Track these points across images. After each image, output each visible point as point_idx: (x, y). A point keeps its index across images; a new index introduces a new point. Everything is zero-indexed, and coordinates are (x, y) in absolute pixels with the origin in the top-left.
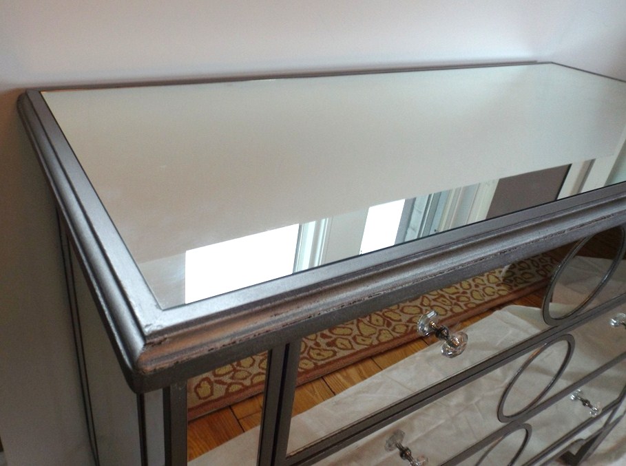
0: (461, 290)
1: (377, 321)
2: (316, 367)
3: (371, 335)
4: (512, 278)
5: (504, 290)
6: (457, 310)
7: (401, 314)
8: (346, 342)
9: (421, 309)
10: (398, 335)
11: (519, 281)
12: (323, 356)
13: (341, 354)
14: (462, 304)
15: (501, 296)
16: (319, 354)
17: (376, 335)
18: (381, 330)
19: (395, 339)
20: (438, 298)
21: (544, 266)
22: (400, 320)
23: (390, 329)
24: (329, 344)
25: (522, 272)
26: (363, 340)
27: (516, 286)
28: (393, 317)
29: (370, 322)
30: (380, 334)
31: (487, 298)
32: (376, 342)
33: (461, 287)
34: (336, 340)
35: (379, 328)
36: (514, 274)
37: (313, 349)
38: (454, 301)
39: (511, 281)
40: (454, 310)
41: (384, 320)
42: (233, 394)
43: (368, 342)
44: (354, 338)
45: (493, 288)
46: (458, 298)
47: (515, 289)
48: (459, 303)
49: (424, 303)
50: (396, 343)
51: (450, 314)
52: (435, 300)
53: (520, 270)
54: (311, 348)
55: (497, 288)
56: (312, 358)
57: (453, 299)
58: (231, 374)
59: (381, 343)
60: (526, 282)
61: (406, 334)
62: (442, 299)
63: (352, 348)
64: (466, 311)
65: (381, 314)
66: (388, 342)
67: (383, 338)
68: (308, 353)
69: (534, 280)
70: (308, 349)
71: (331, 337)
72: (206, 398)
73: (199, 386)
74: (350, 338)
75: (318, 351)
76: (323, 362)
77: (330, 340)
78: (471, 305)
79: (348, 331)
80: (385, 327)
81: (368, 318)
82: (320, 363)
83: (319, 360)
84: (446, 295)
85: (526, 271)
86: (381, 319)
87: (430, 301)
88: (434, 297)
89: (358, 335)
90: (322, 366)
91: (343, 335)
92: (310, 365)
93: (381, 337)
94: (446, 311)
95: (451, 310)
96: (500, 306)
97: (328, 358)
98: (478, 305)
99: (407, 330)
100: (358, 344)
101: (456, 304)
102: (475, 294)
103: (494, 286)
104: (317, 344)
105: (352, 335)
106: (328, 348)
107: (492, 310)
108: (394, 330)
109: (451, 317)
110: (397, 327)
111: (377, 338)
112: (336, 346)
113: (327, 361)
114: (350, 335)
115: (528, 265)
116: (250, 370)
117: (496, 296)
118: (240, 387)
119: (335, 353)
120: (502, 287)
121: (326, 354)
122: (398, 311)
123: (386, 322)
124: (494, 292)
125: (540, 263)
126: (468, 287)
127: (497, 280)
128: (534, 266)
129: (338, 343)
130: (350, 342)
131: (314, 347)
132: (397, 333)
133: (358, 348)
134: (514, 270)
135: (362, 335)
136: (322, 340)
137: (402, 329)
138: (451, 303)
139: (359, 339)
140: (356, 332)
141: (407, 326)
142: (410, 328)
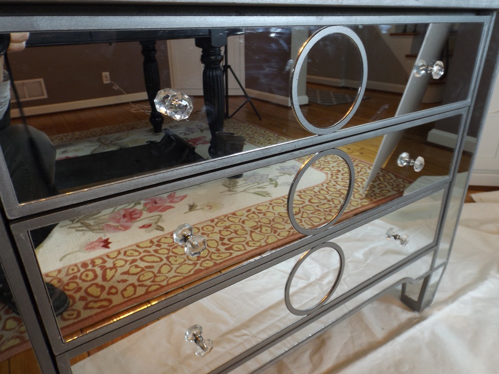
0: (333, 205)
1: (266, 230)
2: (215, 264)
3: (261, 240)
4: (372, 194)
5: (366, 202)
6: (329, 218)
7: (285, 224)
8: (241, 247)
9: (301, 220)
10: (282, 238)
11: (378, 195)
12: (221, 257)
13: (235, 254)
15: (363, 206)
16: (219, 256)
17: (265, 240)
18: (268, 236)
19: (279, 240)
20: (315, 212)
21: (397, 185)
22: (284, 229)
23: (276, 235)
24: (227, 249)
25: (380, 190)
26: (254, 243)
27: (375, 198)
28: (278, 227)
29: (261, 232)
30: (268, 238)
32: (264, 244)
33: (333, 203)
34: (233, 245)
35: (267, 235)
36: (374, 191)
37: (214, 253)
38: (327, 213)
39: (372, 196)
40: (327, 218)
41: (272, 229)
42: (151, 292)
43: (258, 244)
44: (247, 243)
45: (357, 201)
46: (330, 211)
47: (374, 200)
48: (331, 214)
49: (304, 216)
50: (280, 243)
51: (323, 221)
52: (313, 213)
53: (379, 188)
54: (213, 253)
55: (360, 201)
56: (213, 259)
57: (327, 211)
58: (152, 279)
59: (267, 244)
60: (383, 196)
61: (288, 236)
62: (318, 212)
63: (245, 249)
65: (269, 225)
66: (274, 243)
67: (270, 241)
68: (210, 257)
70: (210, 254)
71: (229, 244)
72: (129, 297)
73: (125, 289)
74: (244, 243)
75: (218, 254)
76: (221, 261)
77: (228, 246)
79: (244, 239)
80: (272, 234)
81: (259, 230)
82: (218, 262)
83: (218, 260)
84: (322, 210)
85: (384, 189)
86: (269, 229)
87: (308, 214)
88: (312, 212)
89: (251, 241)
90: (220, 263)
91: (239, 242)
92: (211, 264)
93: (268, 241)
94: (321, 219)
95: (325, 218)
97: (225, 258)
99: (289, 234)
100: (250, 246)
101: (328, 214)
103: (358, 200)
104: (218, 250)
105: (246, 242)
106: (226, 252)
108: (279, 235)
110: (281, 233)
111: (265, 241)
112: (233, 250)
113: (225, 259)
114: (244, 241)
115: (385, 186)
116: (167, 275)
117: (359, 206)
118: (158, 287)
119: (231, 254)
120: (365, 200)
121: (224, 255)
122: (283, 223)
123: (273, 230)
124: (358, 204)
125: (394, 183)
126: (338, 203)
127: (360, 196)
128: (390, 185)
129: (234, 247)
130: (243, 246)
131: (216, 252)
132: (282, 236)
133: (248, 249)
134: (374, 189)
135: (253, 240)
136: (222, 247)
137: (285, 234)
138: (325, 214)
139: (251, 244)
140: (249, 239)
141: (289, 232)
142: (291, 233)
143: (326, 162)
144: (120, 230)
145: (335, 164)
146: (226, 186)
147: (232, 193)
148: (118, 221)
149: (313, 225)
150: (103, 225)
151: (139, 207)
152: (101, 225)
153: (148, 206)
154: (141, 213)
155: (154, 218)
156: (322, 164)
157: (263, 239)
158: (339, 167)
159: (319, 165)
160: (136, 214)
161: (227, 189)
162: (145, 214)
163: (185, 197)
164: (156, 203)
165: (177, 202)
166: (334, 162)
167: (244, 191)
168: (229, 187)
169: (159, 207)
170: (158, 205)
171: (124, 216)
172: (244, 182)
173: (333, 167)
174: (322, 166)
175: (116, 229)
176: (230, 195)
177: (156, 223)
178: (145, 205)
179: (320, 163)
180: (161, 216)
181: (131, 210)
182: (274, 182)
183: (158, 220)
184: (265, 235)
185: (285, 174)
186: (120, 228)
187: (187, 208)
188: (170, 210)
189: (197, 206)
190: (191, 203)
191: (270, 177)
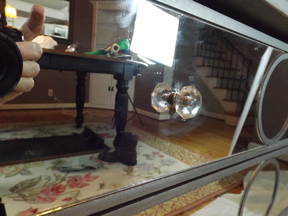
5: (220, 188)
6: (198, 198)
9: (179, 199)
10: (167, 213)
11: (226, 183)
14: (200, 195)
15: (219, 190)
17: (155, 214)
18: (158, 211)
22: (168, 205)
23: (163, 210)
27: (225, 185)
28: (164, 204)
31: (212, 192)
38: (196, 194)
39: (222, 183)
47: (225, 186)
51: (194, 200)
52: (186, 194)
55: (216, 187)
60: (230, 183)
64: (202, 199)
69: (233, 182)
78: (205, 195)
80: (160, 209)
89: (144, 214)
94: (192, 199)
95: (195, 198)
96: (219, 195)
98: (209, 195)
99: (172, 210)
101: (197, 195)
102: (206, 190)
103: (214, 185)
107: (216, 197)
108: (165, 210)
109: (195, 202)
117: (216, 190)
120: (219, 186)
123: (160, 206)
127: (215, 183)
132: (167, 212)
137: (169, 210)
138: (194, 194)
141: (172, 208)
142: (174, 209)
143: (189, 158)
144: (48, 201)
145: (195, 160)
146: (125, 171)
147: (130, 176)
148: (47, 194)
149: (187, 203)
150: (35, 196)
151: (64, 183)
152: (33, 197)
153: (70, 183)
154: (65, 188)
155: (74, 193)
156: (188, 159)
157: (154, 213)
158: (198, 162)
159: (185, 160)
160: (61, 189)
161: (126, 173)
162: (68, 189)
163: (97, 177)
164: (76, 180)
165: (91, 181)
166: (195, 159)
167: (139, 175)
168: (127, 172)
169: (79, 184)
170: (78, 182)
171: (52, 190)
172: (138, 169)
173: (195, 162)
174: (188, 161)
175: (45, 200)
176: (129, 178)
177: (75, 197)
178: (69, 181)
179: (186, 159)
180: (79, 192)
181: (58, 185)
182: (158, 170)
183: (77, 195)
184: (154, 210)
185: (165, 165)
186: (48, 199)
187: (98, 187)
188: (86, 187)
189: (105, 185)
190: (101, 182)
191: (155, 166)
